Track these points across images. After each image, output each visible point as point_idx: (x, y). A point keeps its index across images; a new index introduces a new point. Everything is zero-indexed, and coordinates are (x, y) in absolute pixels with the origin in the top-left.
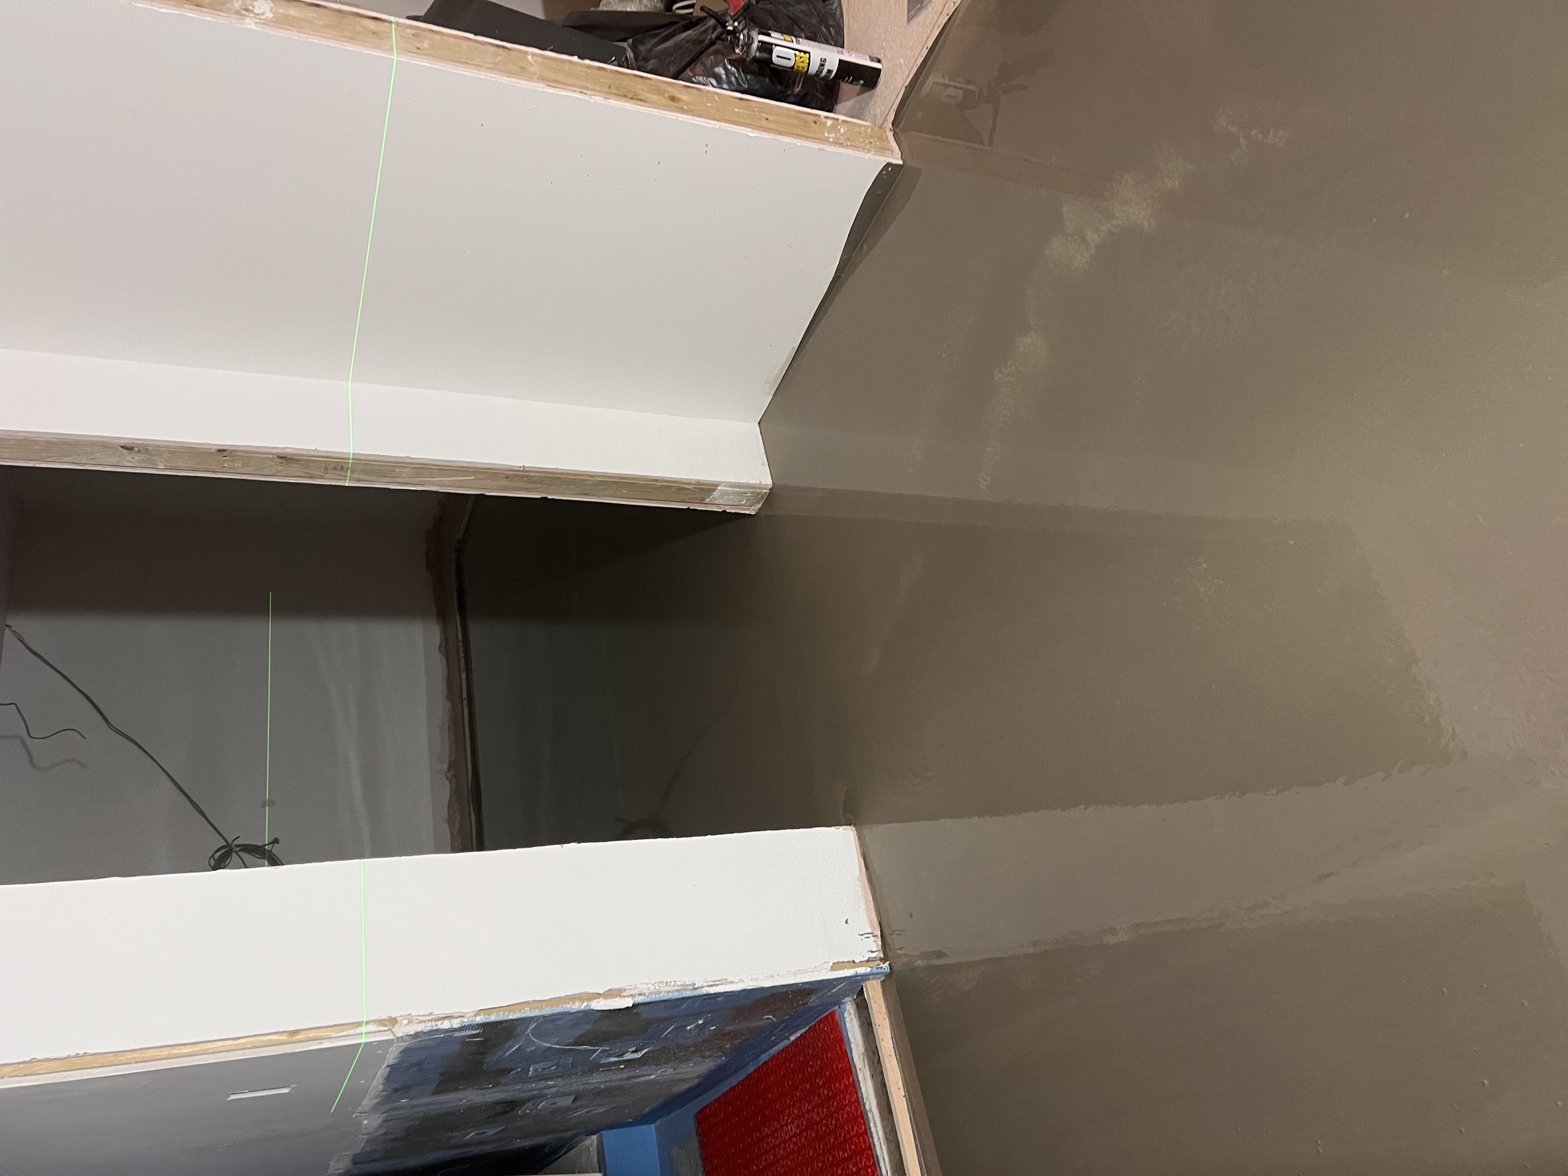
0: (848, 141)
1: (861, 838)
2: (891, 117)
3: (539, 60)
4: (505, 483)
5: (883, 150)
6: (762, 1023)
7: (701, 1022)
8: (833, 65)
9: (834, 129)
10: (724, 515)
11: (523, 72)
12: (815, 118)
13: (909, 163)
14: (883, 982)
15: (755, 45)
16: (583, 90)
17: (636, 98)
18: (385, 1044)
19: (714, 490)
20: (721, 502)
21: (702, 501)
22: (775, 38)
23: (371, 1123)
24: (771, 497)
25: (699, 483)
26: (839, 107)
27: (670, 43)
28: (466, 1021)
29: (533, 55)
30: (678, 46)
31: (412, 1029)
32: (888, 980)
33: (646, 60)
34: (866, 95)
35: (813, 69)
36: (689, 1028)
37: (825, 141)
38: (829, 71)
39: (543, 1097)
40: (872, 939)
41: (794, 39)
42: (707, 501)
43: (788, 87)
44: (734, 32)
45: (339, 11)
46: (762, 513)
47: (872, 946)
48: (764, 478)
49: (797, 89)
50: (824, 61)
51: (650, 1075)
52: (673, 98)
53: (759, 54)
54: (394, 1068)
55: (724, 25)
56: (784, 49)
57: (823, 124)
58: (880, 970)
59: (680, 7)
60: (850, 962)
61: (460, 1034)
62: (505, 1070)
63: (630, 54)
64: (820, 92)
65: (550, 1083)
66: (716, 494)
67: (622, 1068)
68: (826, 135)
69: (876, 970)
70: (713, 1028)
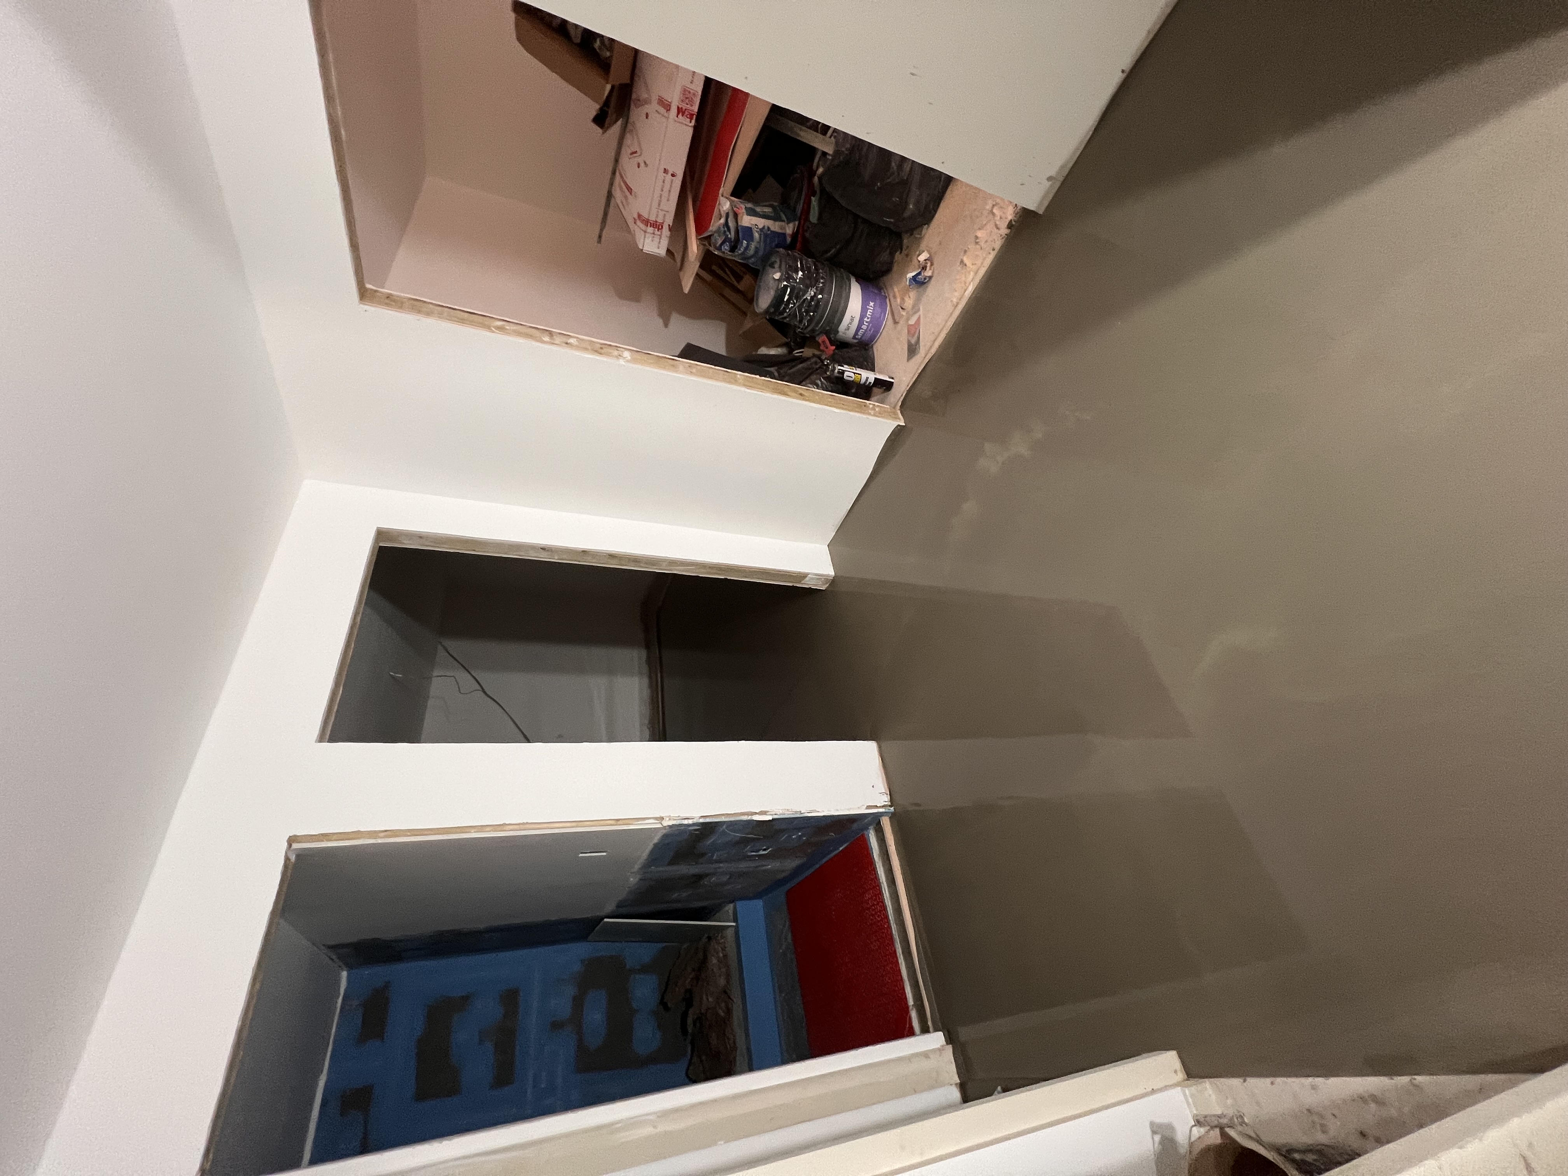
0: (880, 414)
1: (880, 747)
2: (900, 404)
3: (743, 377)
4: (710, 570)
5: (897, 418)
6: (826, 838)
7: (800, 834)
8: (872, 380)
9: (873, 409)
10: (811, 590)
11: (735, 382)
12: (865, 404)
13: (909, 425)
14: (890, 818)
15: (836, 371)
16: (762, 390)
17: (785, 394)
18: (656, 830)
19: (806, 577)
20: (810, 583)
21: (800, 582)
22: (846, 368)
23: (633, 880)
24: (834, 582)
25: (800, 573)
26: (873, 399)
27: (795, 369)
28: (695, 821)
29: (740, 375)
30: (800, 370)
31: (671, 823)
32: (893, 817)
33: (784, 376)
34: (886, 393)
35: (863, 381)
36: (794, 837)
37: (870, 414)
38: (870, 383)
39: (714, 874)
40: (886, 795)
41: (854, 368)
42: (803, 582)
43: (849, 389)
44: (828, 365)
45: (657, 356)
46: (829, 589)
47: (885, 799)
48: (829, 571)
49: (853, 391)
50: (867, 378)
51: (769, 865)
52: (801, 394)
53: (838, 375)
54: (656, 846)
55: (822, 361)
56: (850, 373)
57: (868, 407)
58: (889, 811)
59: (797, 353)
60: (875, 806)
61: (691, 828)
62: (703, 855)
63: (776, 374)
64: (863, 391)
65: (721, 865)
66: (807, 579)
67: (756, 860)
68: (870, 411)
69: (887, 811)
70: (804, 838)
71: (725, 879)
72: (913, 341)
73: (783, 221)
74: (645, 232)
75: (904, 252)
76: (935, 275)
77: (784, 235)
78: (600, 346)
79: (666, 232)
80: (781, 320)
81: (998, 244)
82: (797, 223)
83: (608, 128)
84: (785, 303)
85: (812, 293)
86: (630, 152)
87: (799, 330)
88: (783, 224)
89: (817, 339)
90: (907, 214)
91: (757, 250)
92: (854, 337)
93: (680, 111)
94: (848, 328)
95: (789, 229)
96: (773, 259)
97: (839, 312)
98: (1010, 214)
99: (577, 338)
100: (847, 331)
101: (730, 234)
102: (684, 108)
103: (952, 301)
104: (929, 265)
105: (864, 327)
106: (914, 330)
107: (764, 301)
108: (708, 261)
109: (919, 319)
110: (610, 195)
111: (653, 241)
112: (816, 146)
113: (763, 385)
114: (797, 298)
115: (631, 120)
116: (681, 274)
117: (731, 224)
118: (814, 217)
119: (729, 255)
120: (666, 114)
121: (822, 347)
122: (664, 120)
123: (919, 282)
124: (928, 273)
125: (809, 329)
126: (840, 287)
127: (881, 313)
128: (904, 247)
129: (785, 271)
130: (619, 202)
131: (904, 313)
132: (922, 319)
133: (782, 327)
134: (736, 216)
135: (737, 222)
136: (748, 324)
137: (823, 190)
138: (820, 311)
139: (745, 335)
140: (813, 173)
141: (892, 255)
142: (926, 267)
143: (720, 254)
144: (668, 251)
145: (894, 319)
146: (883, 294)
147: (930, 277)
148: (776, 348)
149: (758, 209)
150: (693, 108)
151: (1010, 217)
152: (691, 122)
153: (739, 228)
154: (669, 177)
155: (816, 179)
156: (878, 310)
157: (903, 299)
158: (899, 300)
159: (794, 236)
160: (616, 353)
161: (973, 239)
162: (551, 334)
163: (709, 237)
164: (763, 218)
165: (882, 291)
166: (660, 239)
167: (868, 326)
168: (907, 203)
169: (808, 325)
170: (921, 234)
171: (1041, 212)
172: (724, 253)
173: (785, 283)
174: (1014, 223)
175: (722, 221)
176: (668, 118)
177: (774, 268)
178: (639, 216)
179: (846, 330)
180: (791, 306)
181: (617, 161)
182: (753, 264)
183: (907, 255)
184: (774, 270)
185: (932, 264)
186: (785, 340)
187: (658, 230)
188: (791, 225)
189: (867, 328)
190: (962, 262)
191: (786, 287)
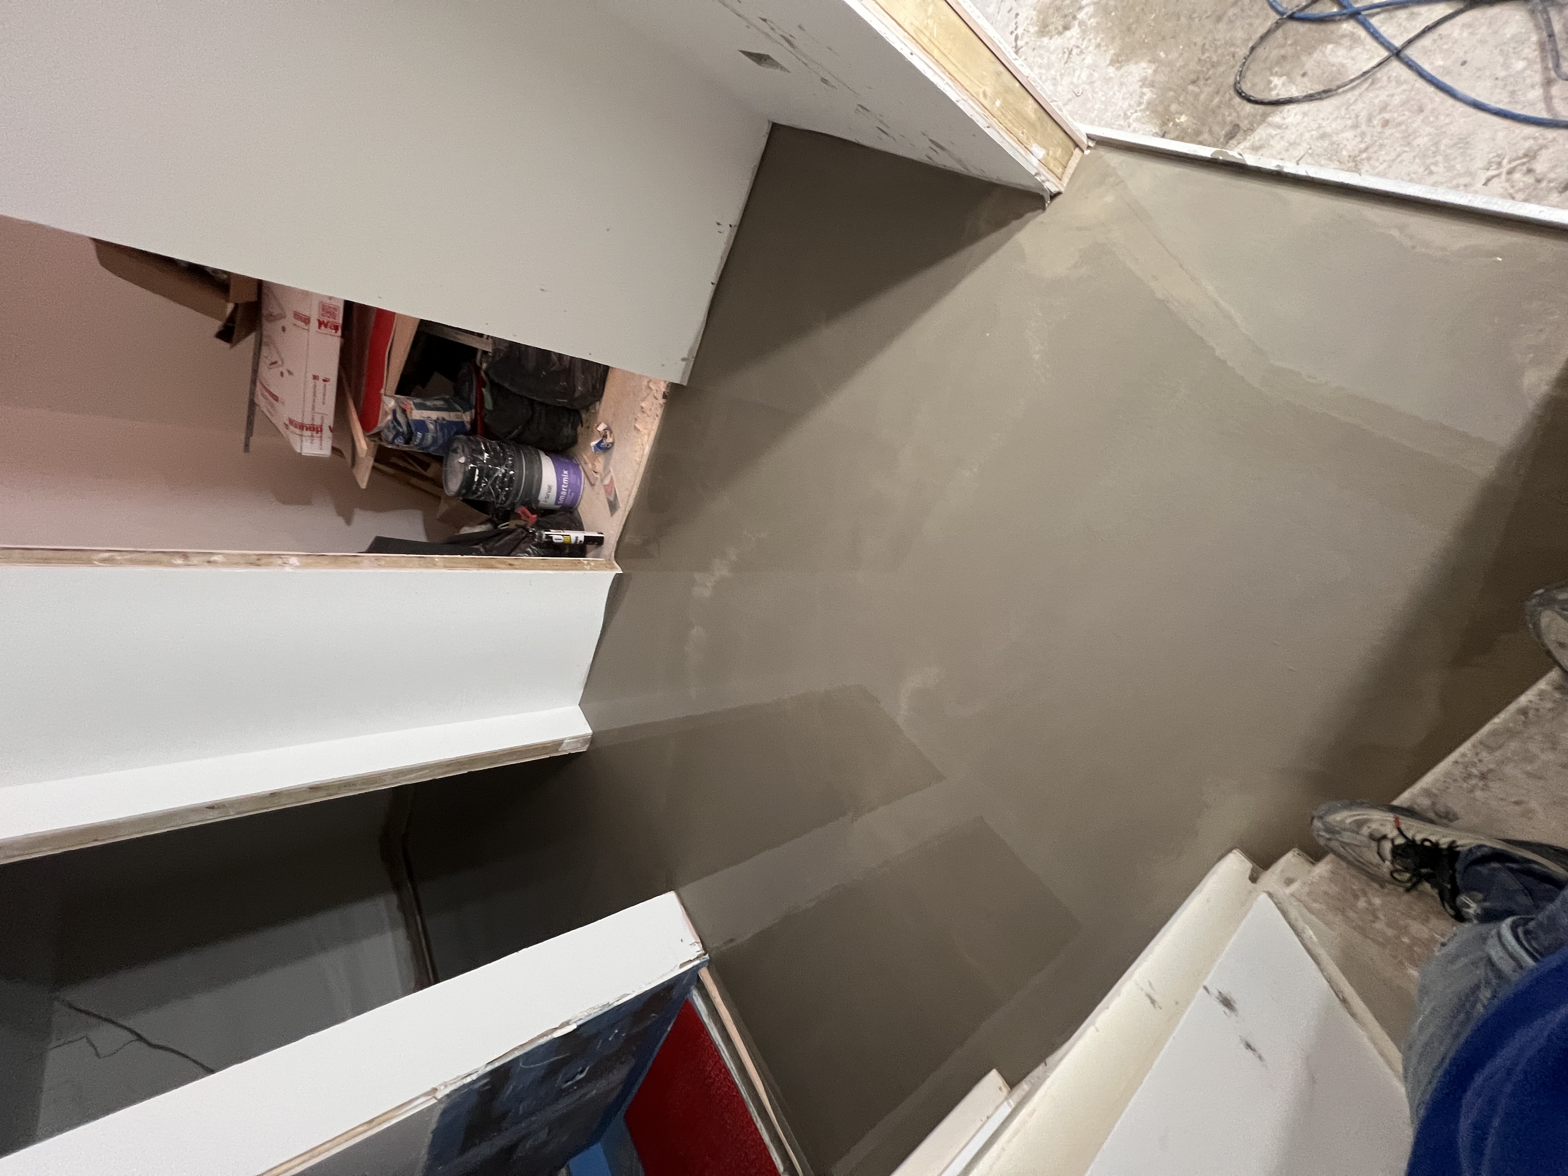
0: (597, 568)
1: (678, 895)
2: (613, 555)
4: (448, 769)
5: (613, 568)
6: (649, 1022)
7: (616, 1032)
8: (582, 539)
9: (589, 564)
10: (571, 756)
11: (434, 565)
13: (625, 571)
14: (708, 967)
15: (544, 536)
17: (492, 567)
19: (562, 743)
20: (567, 749)
21: (557, 751)
22: (552, 532)
24: (593, 740)
25: (553, 742)
26: (588, 555)
27: (502, 542)
28: (481, 1073)
29: (438, 558)
30: (506, 543)
31: (448, 1091)
32: (712, 965)
33: (491, 551)
34: (599, 548)
35: (573, 541)
36: (610, 1039)
37: (586, 570)
38: (581, 541)
39: (527, 1136)
40: (697, 945)
41: (561, 531)
42: (560, 750)
43: (562, 550)
44: (534, 533)
46: (591, 749)
47: (698, 949)
48: (587, 731)
49: (567, 551)
50: (577, 538)
51: (592, 1091)
52: (510, 565)
53: (546, 540)
54: (435, 1133)
55: (527, 530)
56: (557, 536)
57: (583, 563)
58: (704, 960)
59: (502, 526)
60: (688, 961)
61: (477, 1086)
62: (504, 1116)
63: (482, 550)
64: (578, 550)
65: (534, 1118)
66: (564, 745)
67: (576, 1090)
68: (585, 567)
69: (702, 960)
70: (623, 1035)
71: (543, 1135)
72: (612, 499)
73: (459, 411)
74: (301, 435)
75: (585, 425)
76: (616, 441)
77: (463, 423)
78: (256, 557)
79: (327, 433)
80: (476, 499)
81: (660, 412)
82: (473, 411)
83: (238, 341)
84: (476, 483)
85: (503, 471)
86: (268, 362)
87: (498, 505)
88: (459, 413)
89: (516, 511)
90: (577, 395)
91: (435, 440)
92: (556, 503)
93: (321, 323)
94: (548, 497)
95: (467, 417)
96: (455, 445)
97: (535, 483)
98: (663, 388)
99: (222, 554)
100: (547, 500)
101: (401, 427)
102: (325, 321)
103: (635, 460)
104: (608, 433)
105: (564, 493)
106: (609, 489)
107: (454, 485)
108: (382, 456)
109: (612, 479)
110: (252, 405)
111: (312, 443)
112: (475, 346)
113: (467, 563)
114: (488, 477)
115: (265, 333)
116: (354, 471)
117: (400, 417)
118: (489, 404)
119: (406, 448)
120: (307, 328)
121: (523, 517)
122: (305, 333)
123: (604, 448)
124: (609, 440)
125: (508, 503)
126: (530, 462)
127: (577, 479)
128: (584, 421)
129: (468, 454)
130: (265, 410)
131: (598, 476)
132: (614, 479)
133: (481, 506)
134: (404, 411)
135: (406, 417)
136: (443, 508)
137: (492, 383)
138: (515, 485)
139: (442, 519)
140: (478, 369)
141: (575, 428)
142: (607, 435)
143: (394, 447)
144: (334, 449)
145: (590, 483)
146: (575, 462)
147: (613, 444)
148: (479, 526)
149: (428, 403)
150: (337, 321)
151: (663, 390)
152: (336, 332)
153: (410, 422)
154: (320, 383)
155: (483, 374)
156: (573, 476)
157: (593, 464)
158: (590, 466)
159: (473, 423)
160: (280, 561)
161: (640, 409)
162: (185, 556)
163: (378, 434)
164: (435, 410)
165: (574, 460)
166: (321, 440)
167: (567, 492)
168: (574, 386)
169: (507, 499)
170: (595, 410)
171: (685, 384)
172: (398, 446)
173: (472, 465)
174: (667, 394)
175: (390, 417)
176: (308, 330)
177: (457, 453)
178: (291, 422)
179: (546, 498)
180: (483, 485)
181: (255, 371)
182: (435, 451)
183: (588, 427)
184: (458, 455)
185: (611, 433)
186: (485, 517)
187: (317, 433)
188: (468, 413)
189: (567, 493)
190: (635, 428)
191: (473, 469)
